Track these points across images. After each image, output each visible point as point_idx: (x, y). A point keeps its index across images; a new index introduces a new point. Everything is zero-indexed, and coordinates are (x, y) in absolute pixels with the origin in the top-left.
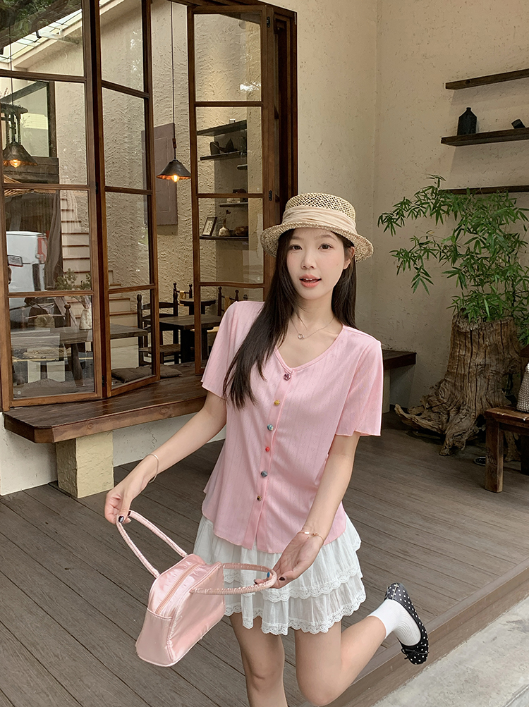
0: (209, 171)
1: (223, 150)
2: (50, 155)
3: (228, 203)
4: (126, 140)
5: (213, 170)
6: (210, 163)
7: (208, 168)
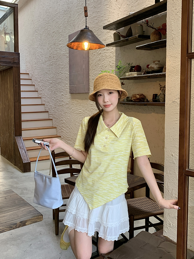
0: (112, 55)
1: (123, 37)
2: (15, 51)
3: (127, 77)
4: (60, 43)
5: (115, 54)
6: (112, 50)
7: (111, 54)
